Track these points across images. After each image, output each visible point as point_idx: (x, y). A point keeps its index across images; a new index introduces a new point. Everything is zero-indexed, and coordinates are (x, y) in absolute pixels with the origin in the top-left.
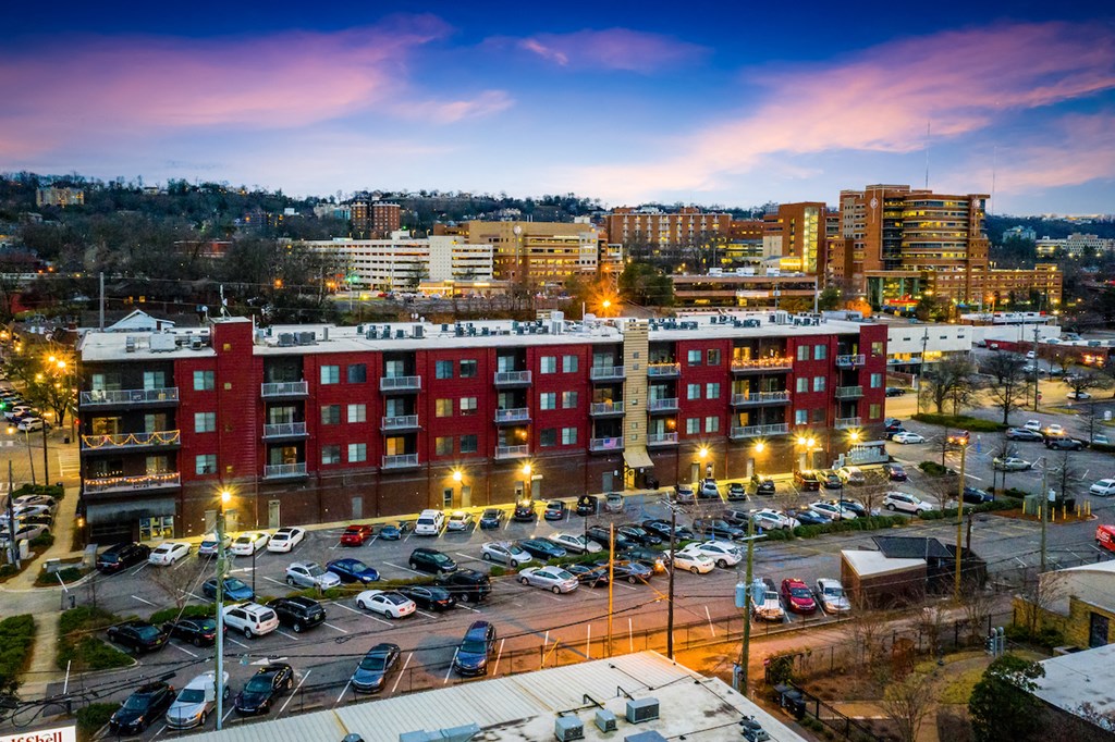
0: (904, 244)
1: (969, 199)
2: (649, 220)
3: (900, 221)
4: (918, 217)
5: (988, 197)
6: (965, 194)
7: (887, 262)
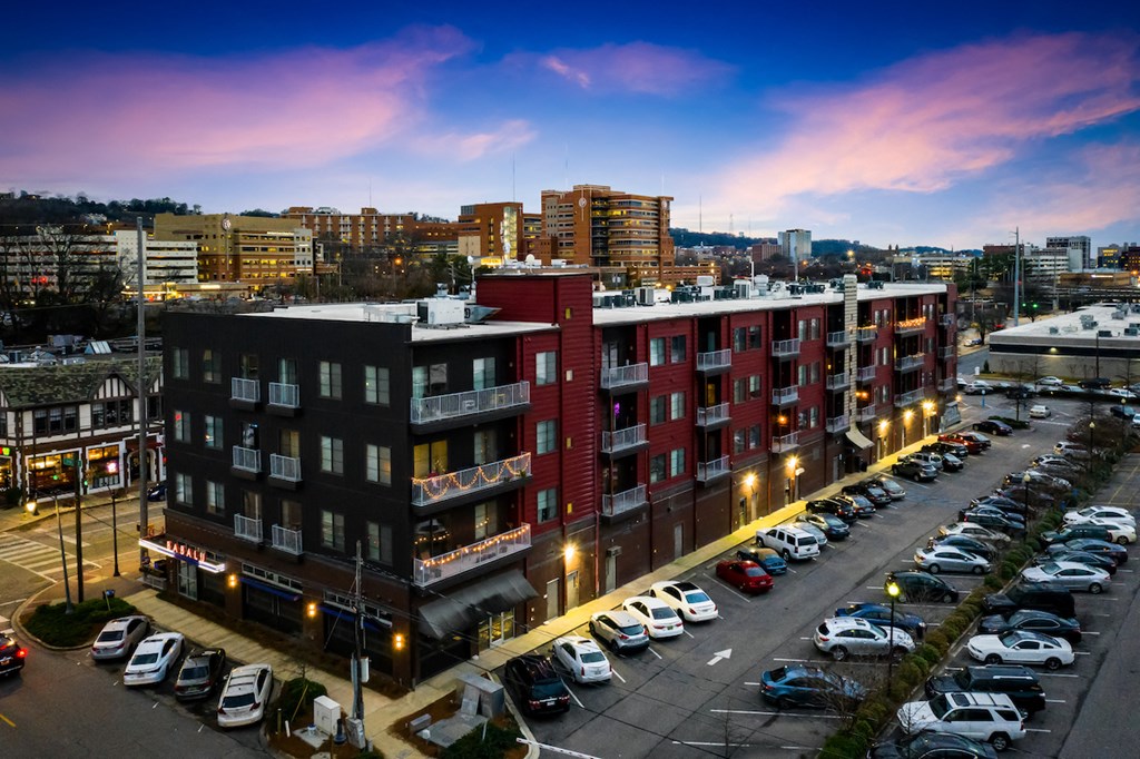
0: (610, 241)
1: (658, 200)
2: (329, 221)
3: (606, 219)
4: (622, 216)
5: (672, 199)
6: (655, 196)
7: (596, 258)
